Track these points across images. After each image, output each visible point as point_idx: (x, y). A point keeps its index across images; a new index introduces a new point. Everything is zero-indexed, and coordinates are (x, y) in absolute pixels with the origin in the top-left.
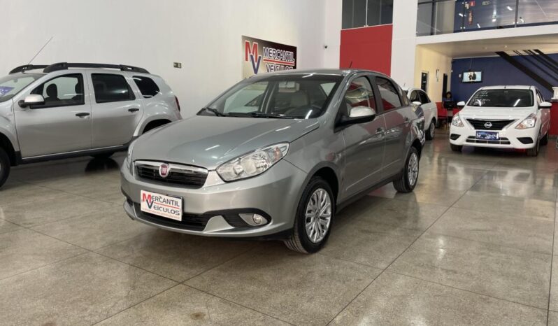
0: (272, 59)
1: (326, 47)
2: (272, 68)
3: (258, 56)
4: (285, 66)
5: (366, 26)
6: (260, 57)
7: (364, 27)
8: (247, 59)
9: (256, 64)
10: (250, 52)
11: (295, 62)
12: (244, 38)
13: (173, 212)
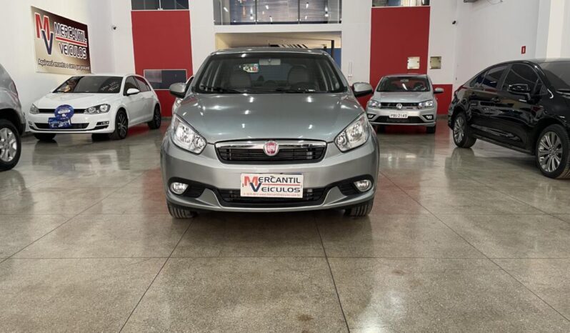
0: (64, 37)
1: (115, 28)
2: (66, 48)
3: (50, 32)
4: (78, 47)
5: (161, 10)
6: (52, 34)
7: (159, 10)
8: (39, 36)
9: (49, 42)
10: (41, 28)
11: (88, 43)
12: (34, 9)
13: (290, 190)
